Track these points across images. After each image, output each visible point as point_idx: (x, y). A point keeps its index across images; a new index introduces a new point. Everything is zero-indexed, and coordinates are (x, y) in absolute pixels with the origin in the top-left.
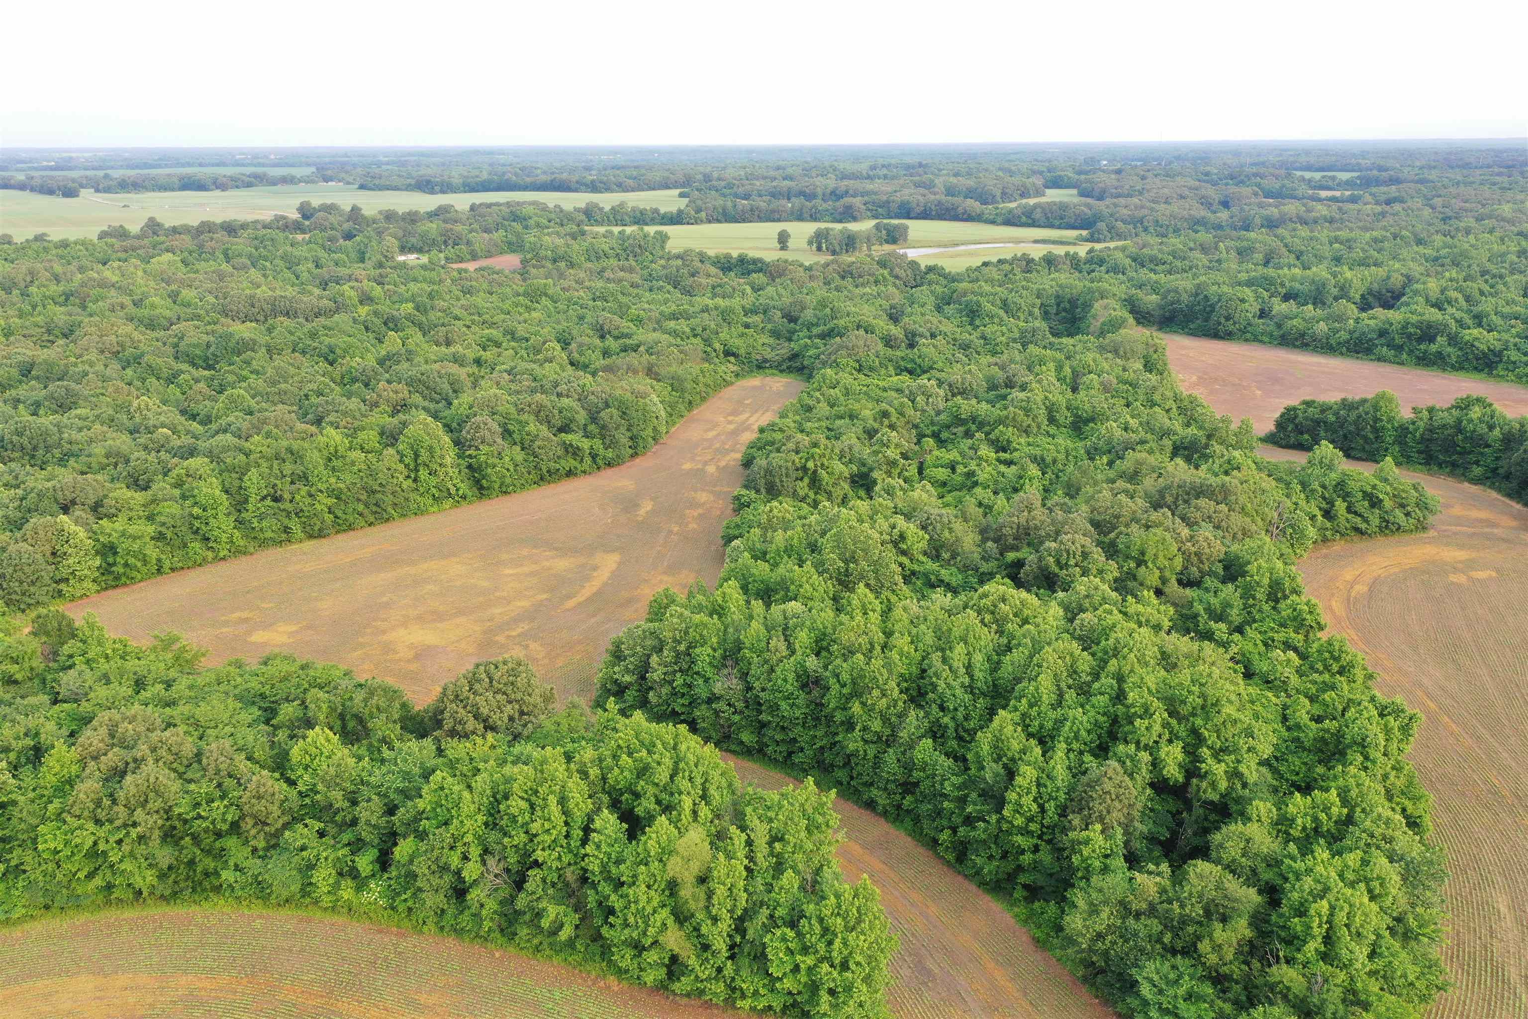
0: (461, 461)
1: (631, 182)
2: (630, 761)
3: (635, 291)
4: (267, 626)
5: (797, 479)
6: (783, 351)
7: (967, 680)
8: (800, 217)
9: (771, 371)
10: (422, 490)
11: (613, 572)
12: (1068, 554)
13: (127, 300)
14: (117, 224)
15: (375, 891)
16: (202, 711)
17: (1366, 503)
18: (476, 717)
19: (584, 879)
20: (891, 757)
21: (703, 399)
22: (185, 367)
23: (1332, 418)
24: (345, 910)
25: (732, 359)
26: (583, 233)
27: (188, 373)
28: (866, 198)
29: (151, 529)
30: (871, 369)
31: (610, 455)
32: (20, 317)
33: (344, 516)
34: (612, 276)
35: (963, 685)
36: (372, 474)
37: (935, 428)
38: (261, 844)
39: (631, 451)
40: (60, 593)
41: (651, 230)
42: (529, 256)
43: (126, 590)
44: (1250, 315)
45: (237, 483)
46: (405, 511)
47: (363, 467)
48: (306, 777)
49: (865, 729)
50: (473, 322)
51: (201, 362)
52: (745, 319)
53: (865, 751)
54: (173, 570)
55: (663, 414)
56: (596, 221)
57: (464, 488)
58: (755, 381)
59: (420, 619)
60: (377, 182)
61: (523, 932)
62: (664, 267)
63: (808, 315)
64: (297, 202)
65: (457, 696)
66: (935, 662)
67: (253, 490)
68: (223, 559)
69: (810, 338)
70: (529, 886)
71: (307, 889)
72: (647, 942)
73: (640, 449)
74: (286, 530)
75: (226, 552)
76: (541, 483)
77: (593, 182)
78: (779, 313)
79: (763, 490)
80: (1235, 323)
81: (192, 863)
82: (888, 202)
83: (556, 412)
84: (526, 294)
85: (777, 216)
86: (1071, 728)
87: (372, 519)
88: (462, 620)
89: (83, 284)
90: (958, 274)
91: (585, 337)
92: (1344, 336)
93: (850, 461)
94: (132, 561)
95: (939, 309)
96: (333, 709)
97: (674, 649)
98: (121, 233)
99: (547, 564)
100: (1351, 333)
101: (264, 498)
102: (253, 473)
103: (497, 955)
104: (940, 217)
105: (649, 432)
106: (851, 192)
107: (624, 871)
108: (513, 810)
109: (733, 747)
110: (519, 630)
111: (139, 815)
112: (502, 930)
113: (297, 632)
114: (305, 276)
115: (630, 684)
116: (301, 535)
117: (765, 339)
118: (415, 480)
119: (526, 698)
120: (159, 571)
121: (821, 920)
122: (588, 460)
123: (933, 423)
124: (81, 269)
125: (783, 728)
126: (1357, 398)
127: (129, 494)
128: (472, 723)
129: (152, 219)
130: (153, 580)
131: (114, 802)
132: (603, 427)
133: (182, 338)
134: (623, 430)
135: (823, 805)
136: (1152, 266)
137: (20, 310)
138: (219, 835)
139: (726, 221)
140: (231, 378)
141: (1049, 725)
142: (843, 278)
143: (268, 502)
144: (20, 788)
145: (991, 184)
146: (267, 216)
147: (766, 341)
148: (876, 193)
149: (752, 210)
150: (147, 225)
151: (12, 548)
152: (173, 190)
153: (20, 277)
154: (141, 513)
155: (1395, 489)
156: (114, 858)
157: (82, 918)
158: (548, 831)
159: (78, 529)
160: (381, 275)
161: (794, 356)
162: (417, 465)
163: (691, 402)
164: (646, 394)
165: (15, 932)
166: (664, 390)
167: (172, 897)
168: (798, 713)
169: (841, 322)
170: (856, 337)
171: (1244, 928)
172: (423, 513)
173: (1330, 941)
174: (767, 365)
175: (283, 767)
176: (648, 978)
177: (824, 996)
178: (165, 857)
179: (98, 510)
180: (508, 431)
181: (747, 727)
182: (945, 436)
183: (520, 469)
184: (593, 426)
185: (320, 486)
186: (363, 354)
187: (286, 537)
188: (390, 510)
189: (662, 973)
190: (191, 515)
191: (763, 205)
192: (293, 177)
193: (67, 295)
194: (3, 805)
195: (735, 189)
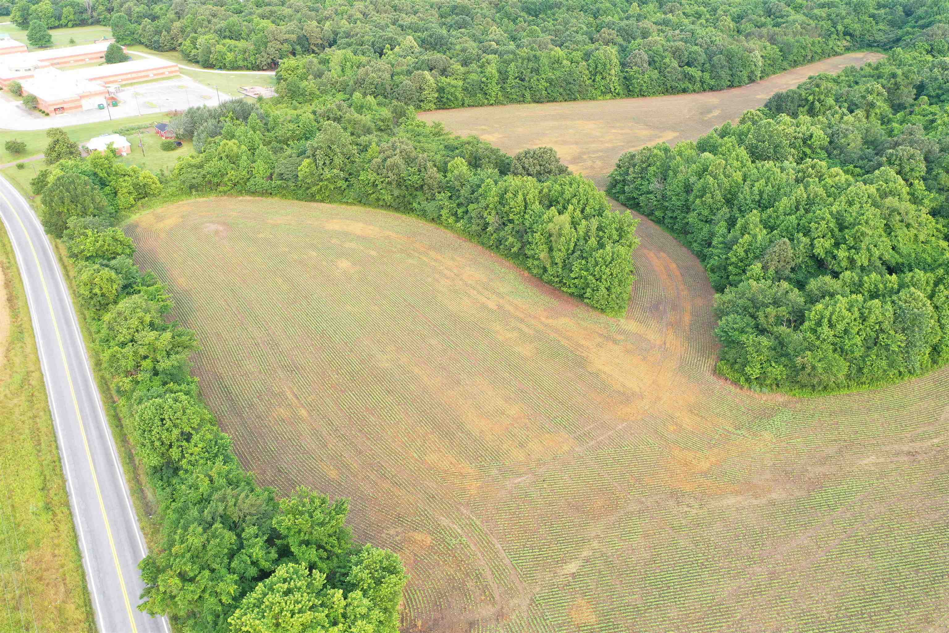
0: (621, 74)
5: (799, 106)
9: (876, 49)
10: (596, 86)
12: (897, 158)
15: (461, 223)
21: (809, 61)
22: (522, 14)
24: (450, 228)
25: (848, 38)
29: (460, 83)
30: (940, 52)
31: (714, 84)
33: (552, 94)
36: (570, 73)
38: (430, 197)
39: (729, 83)
40: (420, 107)
43: (448, 111)
45: (505, 69)
46: (585, 96)
47: (568, 69)
48: (450, 175)
49: (700, 214)
52: (874, 11)
54: (469, 106)
55: (761, 63)
57: (619, 89)
58: (859, 54)
61: (502, 247)
63: (921, 11)
65: (519, 158)
67: (511, 73)
68: (492, 105)
69: (914, 27)
70: (506, 228)
71: (440, 216)
72: (537, 257)
73: (736, 83)
74: (523, 96)
75: (493, 102)
76: (666, 93)
78: (901, 8)
81: (404, 197)
83: (687, 53)
87: (566, 97)
91: (757, 15)
94: (449, 97)
97: (640, 166)
99: (637, 131)
102: (512, 65)
103: (492, 254)
107: (535, 227)
108: (507, 197)
109: (653, 218)
111: (390, 174)
112: (496, 246)
113: (501, 138)
116: (530, 99)
117: (882, 26)
118: (594, 81)
120: (463, 105)
125: (672, 210)
127: (460, 67)
130: (460, 109)
131: (384, 168)
132: (713, 66)
134: (726, 69)
135: (631, 224)
138: (416, 189)
143: (517, 80)
144: (359, 157)
151: (404, 82)
154: (461, 77)
156: (379, 187)
158: (516, 208)
159: (431, 78)
161: (897, 40)
162: (596, 73)
163: (795, 61)
164: (754, 50)
165: (349, 207)
166: (773, 50)
167: (397, 209)
168: (679, 203)
169: (938, 17)
170: (938, 28)
171: (783, 311)
172: (594, 99)
173: (819, 323)
174: (875, 44)
175: (444, 170)
176: (535, 272)
177: (589, 290)
178: (396, 193)
179: (444, 72)
180: (654, 61)
181: (660, 209)
182: (942, 98)
183: (654, 83)
184: (708, 64)
185: (543, 76)
186: (614, 14)
187: (522, 100)
188: (577, 94)
189: (541, 272)
190: (481, 81)
194: (353, 162)
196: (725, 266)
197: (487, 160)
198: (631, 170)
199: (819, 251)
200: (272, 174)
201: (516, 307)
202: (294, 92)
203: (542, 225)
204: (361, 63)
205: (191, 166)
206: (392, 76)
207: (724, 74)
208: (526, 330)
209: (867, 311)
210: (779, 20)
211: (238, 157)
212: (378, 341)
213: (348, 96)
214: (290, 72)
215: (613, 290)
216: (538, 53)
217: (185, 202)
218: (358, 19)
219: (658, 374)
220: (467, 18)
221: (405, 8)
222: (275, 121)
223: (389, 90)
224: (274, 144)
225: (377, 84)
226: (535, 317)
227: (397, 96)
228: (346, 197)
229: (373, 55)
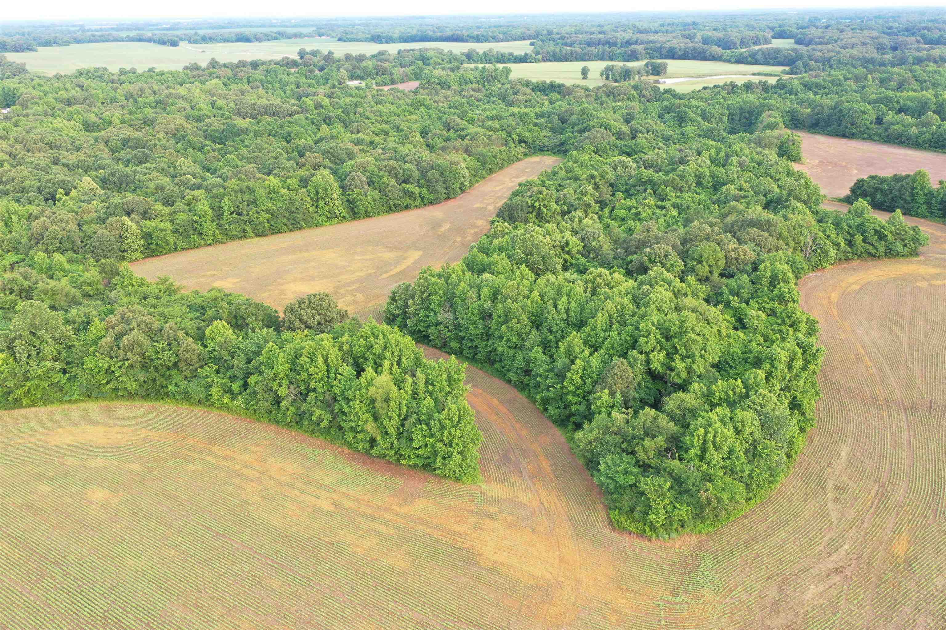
0: (343, 197)
2: (364, 342)
3: (477, 103)
4: (223, 278)
5: (528, 212)
6: (556, 141)
7: (565, 317)
8: (596, 58)
9: (547, 153)
11: (416, 260)
12: (656, 256)
13: (188, 106)
14: (193, 62)
15: (240, 401)
16: (168, 311)
17: (876, 237)
18: (301, 320)
19: (335, 400)
20: (520, 356)
21: (501, 168)
22: (208, 142)
23: (885, 187)
24: (226, 409)
25: (523, 145)
27: (210, 146)
28: (646, 46)
29: (169, 226)
30: (604, 152)
31: (432, 198)
32: (130, 114)
33: (276, 225)
34: (466, 94)
35: (562, 319)
36: (292, 202)
37: (627, 187)
38: (188, 375)
39: (445, 196)
40: (124, 258)
41: (500, 66)
42: (424, 82)
43: (158, 258)
44: (868, 122)
45: (218, 204)
46: (310, 224)
47: (287, 198)
48: (212, 344)
49: (508, 341)
50: (376, 120)
52: (536, 121)
53: (508, 352)
54: (183, 249)
55: (467, 175)
56: (473, 60)
57: (344, 212)
58: (536, 159)
59: (303, 279)
60: (348, 37)
61: (305, 422)
62: (499, 89)
63: (574, 118)
64: (297, 49)
65: (292, 310)
67: (226, 208)
68: (210, 245)
69: (573, 133)
70: (308, 400)
71: (209, 396)
72: (359, 429)
73: (451, 195)
74: (244, 231)
75: (211, 241)
76: (390, 212)
77: (477, 35)
78: (556, 117)
79: (507, 218)
80: (857, 127)
81: (154, 380)
82: (661, 48)
83: (401, 171)
84: (412, 105)
86: (610, 342)
87: (291, 227)
88: (325, 281)
89: (167, 96)
90: (683, 94)
91: (438, 129)
92: (928, 136)
93: (564, 204)
94: (160, 242)
95: (660, 116)
96: (230, 313)
97: (421, 296)
98: (196, 67)
99: (380, 255)
100: (933, 134)
102: (227, 199)
103: (293, 433)
104: (695, 58)
105: (457, 185)
106: (639, 42)
107: (349, 394)
108: (302, 362)
109: (447, 350)
110: (354, 287)
111: (130, 355)
112: (297, 422)
113: (238, 282)
114: (288, 92)
115: (399, 314)
116: (252, 234)
118: (317, 207)
119: (328, 313)
120: (176, 249)
121: (440, 421)
122: (418, 200)
123: (626, 184)
124: (168, 88)
126: (904, 174)
127: (162, 207)
128: (298, 324)
129: (213, 59)
130: (173, 254)
131: (119, 349)
132: (428, 181)
133: (209, 127)
134: (441, 183)
135: (459, 370)
136: (816, 90)
137: (130, 110)
138: (169, 368)
139: (555, 61)
140: (231, 149)
141: (600, 340)
142: (608, 96)
143: (234, 215)
144: (77, 339)
145: (734, 36)
146: (278, 57)
147: (547, 134)
148: (654, 42)
149: (571, 54)
150: (210, 63)
151: (100, 232)
152: (232, 42)
153: (135, 92)
154: (167, 218)
155: (898, 229)
156: (116, 374)
157: (105, 403)
158: (317, 374)
159: (132, 224)
160: (332, 93)
161: (562, 144)
162: (318, 199)
163: (490, 169)
164: (459, 163)
165: (74, 406)
166: (472, 161)
167: (146, 397)
168: (478, 332)
169: (591, 123)
170: (597, 132)
171: (661, 441)
172: (320, 226)
173: (704, 450)
174: (546, 149)
175: (201, 338)
176: (360, 447)
177: (439, 459)
178: (142, 376)
179: (145, 215)
180: (372, 181)
181: (454, 339)
182: (632, 191)
183: (377, 203)
184: (423, 180)
185: (263, 208)
186: (306, 137)
187: (244, 235)
188: (302, 223)
189: (367, 445)
190: (193, 220)
191: (579, 50)
192: (301, 34)
193: (157, 102)
194: (70, 347)
195: (566, 40)
196: (561, 396)
197: (254, 318)
198: (410, 302)
199: (656, 365)
201: (357, 500)
203: (359, 390)
204: (31, 214)
206: (79, 225)
207: (440, 187)
208: (383, 529)
209: (740, 425)
210: (462, 133)
212: (196, 606)
213: (22, 256)
215: (468, 453)
216: (251, 184)
218: (4, 161)
219: (559, 547)
220: (147, 151)
221: (63, 144)
223: (78, 242)
225: (62, 238)
226: (386, 509)
227: (92, 249)
228: (69, 394)
229: (43, 203)
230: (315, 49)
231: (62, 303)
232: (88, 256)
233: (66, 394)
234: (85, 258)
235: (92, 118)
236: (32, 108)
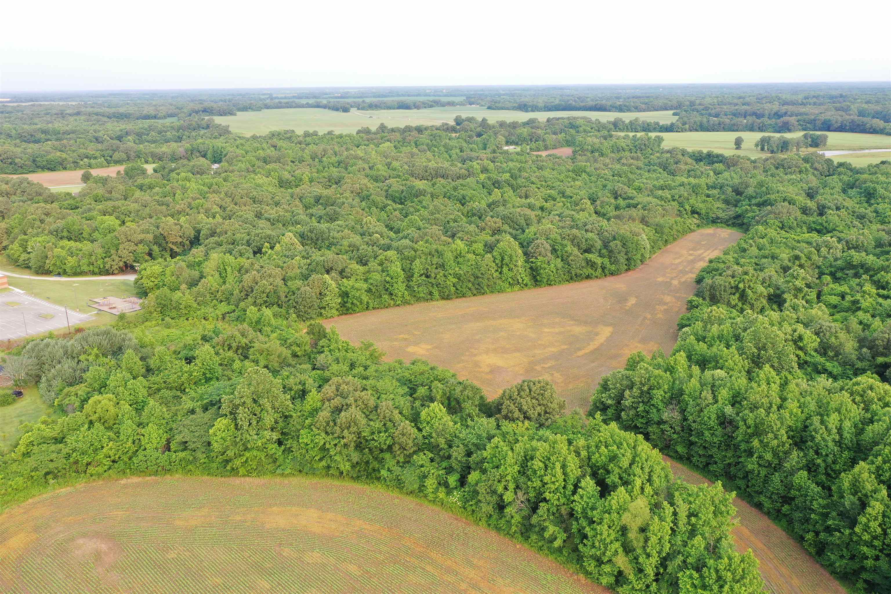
0: (526, 264)
1: (643, 106)
2: (606, 450)
3: (639, 172)
4: (416, 344)
5: (731, 294)
6: (731, 213)
7: (837, 438)
8: (751, 129)
9: (721, 225)
10: (503, 278)
11: (607, 338)
13: (366, 166)
14: (366, 127)
15: (456, 497)
16: (380, 384)
18: (520, 410)
19: (571, 514)
20: (776, 478)
21: (675, 239)
22: (390, 202)
24: (440, 504)
25: (696, 216)
26: (611, 136)
27: (392, 205)
28: (799, 117)
29: (365, 286)
30: (790, 228)
31: (613, 268)
32: (317, 173)
33: (461, 289)
34: (625, 162)
35: (834, 440)
36: (478, 267)
37: (833, 270)
38: (402, 460)
39: (626, 267)
40: (321, 314)
41: (653, 135)
42: (577, 149)
43: (351, 316)
45: (409, 266)
46: (493, 289)
47: (474, 263)
48: (427, 428)
49: (760, 457)
50: (542, 185)
51: (398, 201)
52: (707, 192)
53: (759, 471)
54: (374, 308)
55: (648, 246)
56: (619, 129)
57: (527, 280)
58: (709, 230)
59: (495, 350)
60: (497, 105)
61: (534, 537)
62: (658, 158)
63: (750, 191)
64: (454, 116)
65: (511, 397)
66: (815, 423)
67: (416, 270)
68: (398, 305)
69: (750, 205)
70: (540, 512)
71: (422, 488)
72: (605, 559)
73: (632, 267)
74: (431, 293)
75: (400, 302)
76: (571, 281)
77: (620, 105)
78: (730, 189)
79: (708, 299)
81: (367, 463)
82: (815, 120)
83: (584, 240)
84: (574, 171)
85: (736, 128)
87: (475, 292)
88: (517, 354)
89: (347, 157)
90: (861, 169)
91: (606, 197)
93: (769, 286)
94: (355, 301)
95: (844, 191)
96: (444, 394)
97: (640, 389)
98: (367, 131)
99: (569, 328)
101: (421, 275)
102: (417, 262)
103: (518, 547)
104: (852, 130)
105: (639, 256)
106: (789, 113)
107: (596, 515)
108: (536, 467)
109: (671, 454)
110: (549, 365)
111: (346, 433)
112: (522, 534)
113: (430, 349)
114: (454, 156)
115: (611, 405)
116: (438, 297)
117: (720, 204)
118: (500, 273)
119: (549, 404)
120: (367, 308)
121: (717, 571)
122: (600, 270)
123: (831, 266)
124: (347, 149)
125: (705, 448)
127: (358, 267)
128: (517, 414)
129: (382, 124)
130: (364, 313)
131: (335, 424)
132: (611, 251)
133: (390, 187)
134: (622, 254)
135: (726, 500)
137: (318, 169)
138: (382, 451)
139: (702, 131)
140: (412, 209)
142: (777, 168)
144: (294, 410)
146: (438, 123)
147: (720, 206)
148: (806, 114)
149: (719, 124)
150: (380, 127)
151: (303, 289)
152: (394, 109)
153: (320, 152)
154: (362, 277)
156: (332, 453)
157: (315, 480)
158: (553, 483)
159: (333, 282)
160: (494, 157)
161: (738, 217)
162: (502, 264)
163: (667, 241)
164: (639, 234)
165: (286, 480)
166: (651, 232)
167: (357, 478)
168: (715, 440)
169: (772, 197)
170: (781, 207)
172: (503, 292)
174: (719, 221)
175: (415, 419)
176: (602, 580)
178: (356, 457)
179: (342, 273)
180: (555, 249)
181: (681, 442)
182: (840, 275)
183: (560, 272)
184: (605, 250)
185: (450, 271)
186: (479, 200)
187: (430, 297)
188: (485, 288)
189: (612, 580)
190: (385, 281)
191: (727, 121)
192: (454, 102)
193: (339, 163)
194: (286, 417)
195: (710, 111)
197: (469, 402)
198: (627, 393)
200: (168, 441)
202: (165, 305)
203: (608, 513)
204: (242, 266)
205: (44, 441)
206: (284, 280)
210: (631, 201)
211: (117, 420)
213: (233, 307)
214: (153, 279)
216: (438, 247)
217: (37, 499)
218: (216, 213)
220: (337, 209)
221: (265, 199)
222: (160, 358)
223: (283, 298)
224: (165, 393)
225: (269, 293)
227: (295, 304)
228: (282, 467)
229: (252, 256)
230: (471, 116)
231: (276, 365)
232: (291, 311)
233: (279, 466)
234: (287, 313)
235: (286, 175)
236: (237, 165)
